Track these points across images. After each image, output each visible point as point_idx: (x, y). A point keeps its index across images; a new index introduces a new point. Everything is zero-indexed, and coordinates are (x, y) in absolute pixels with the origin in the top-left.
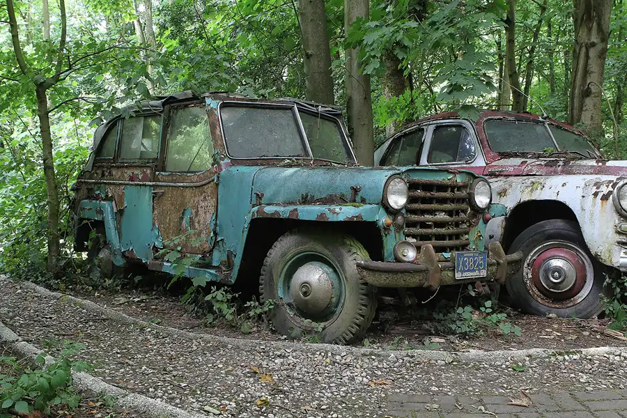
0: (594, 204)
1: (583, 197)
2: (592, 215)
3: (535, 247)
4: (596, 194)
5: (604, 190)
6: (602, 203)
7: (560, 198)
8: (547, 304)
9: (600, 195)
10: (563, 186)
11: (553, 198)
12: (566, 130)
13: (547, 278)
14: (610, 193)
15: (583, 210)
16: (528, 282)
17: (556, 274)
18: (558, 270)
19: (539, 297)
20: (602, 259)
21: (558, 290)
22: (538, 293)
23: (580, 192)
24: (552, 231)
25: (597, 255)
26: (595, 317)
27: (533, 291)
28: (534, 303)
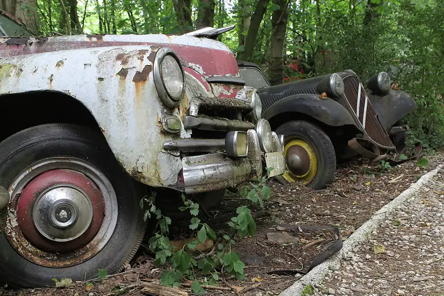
0: (122, 91)
1: (101, 79)
2: (121, 107)
3: (17, 175)
4: (123, 73)
5: (137, 65)
6: (137, 87)
7: (57, 87)
8: (51, 264)
9: (131, 74)
10: (58, 65)
11: (44, 86)
12: (6, 16)
13: (48, 222)
14: (148, 69)
15: (104, 101)
16: (13, 234)
17: (63, 213)
18: (66, 206)
19: (36, 254)
20: (144, 178)
21: (68, 238)
22: (32, 249)
23: (93, 73)
24: (44, 144)
25: (136, 172)
26: (127, 265)
27: (24, 248)
28: (29, 269)
